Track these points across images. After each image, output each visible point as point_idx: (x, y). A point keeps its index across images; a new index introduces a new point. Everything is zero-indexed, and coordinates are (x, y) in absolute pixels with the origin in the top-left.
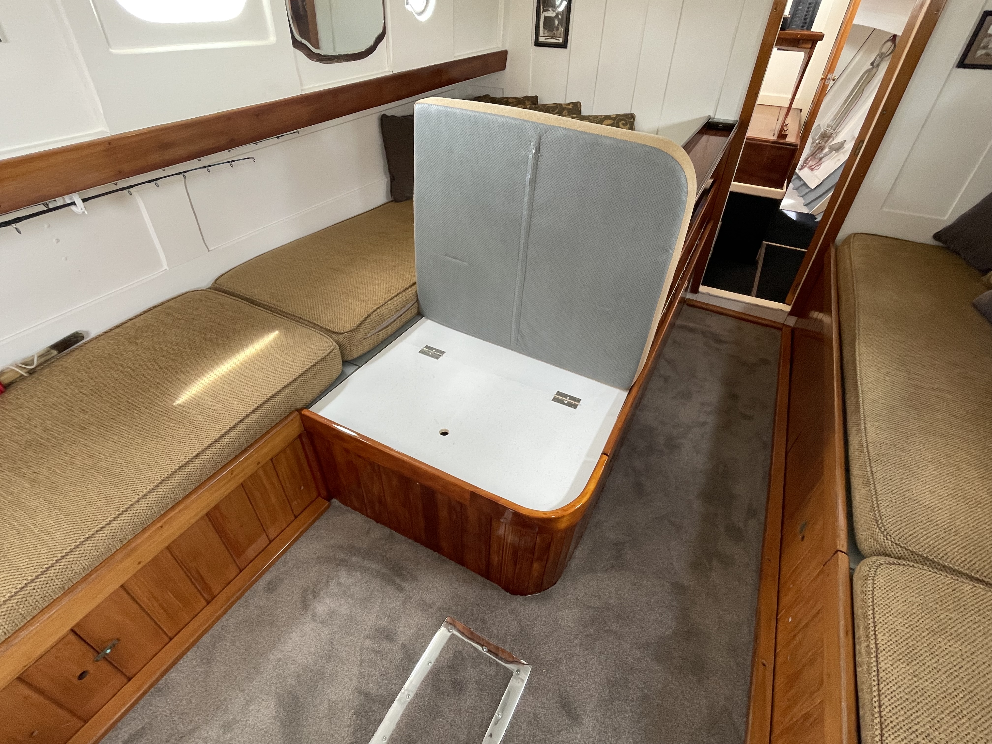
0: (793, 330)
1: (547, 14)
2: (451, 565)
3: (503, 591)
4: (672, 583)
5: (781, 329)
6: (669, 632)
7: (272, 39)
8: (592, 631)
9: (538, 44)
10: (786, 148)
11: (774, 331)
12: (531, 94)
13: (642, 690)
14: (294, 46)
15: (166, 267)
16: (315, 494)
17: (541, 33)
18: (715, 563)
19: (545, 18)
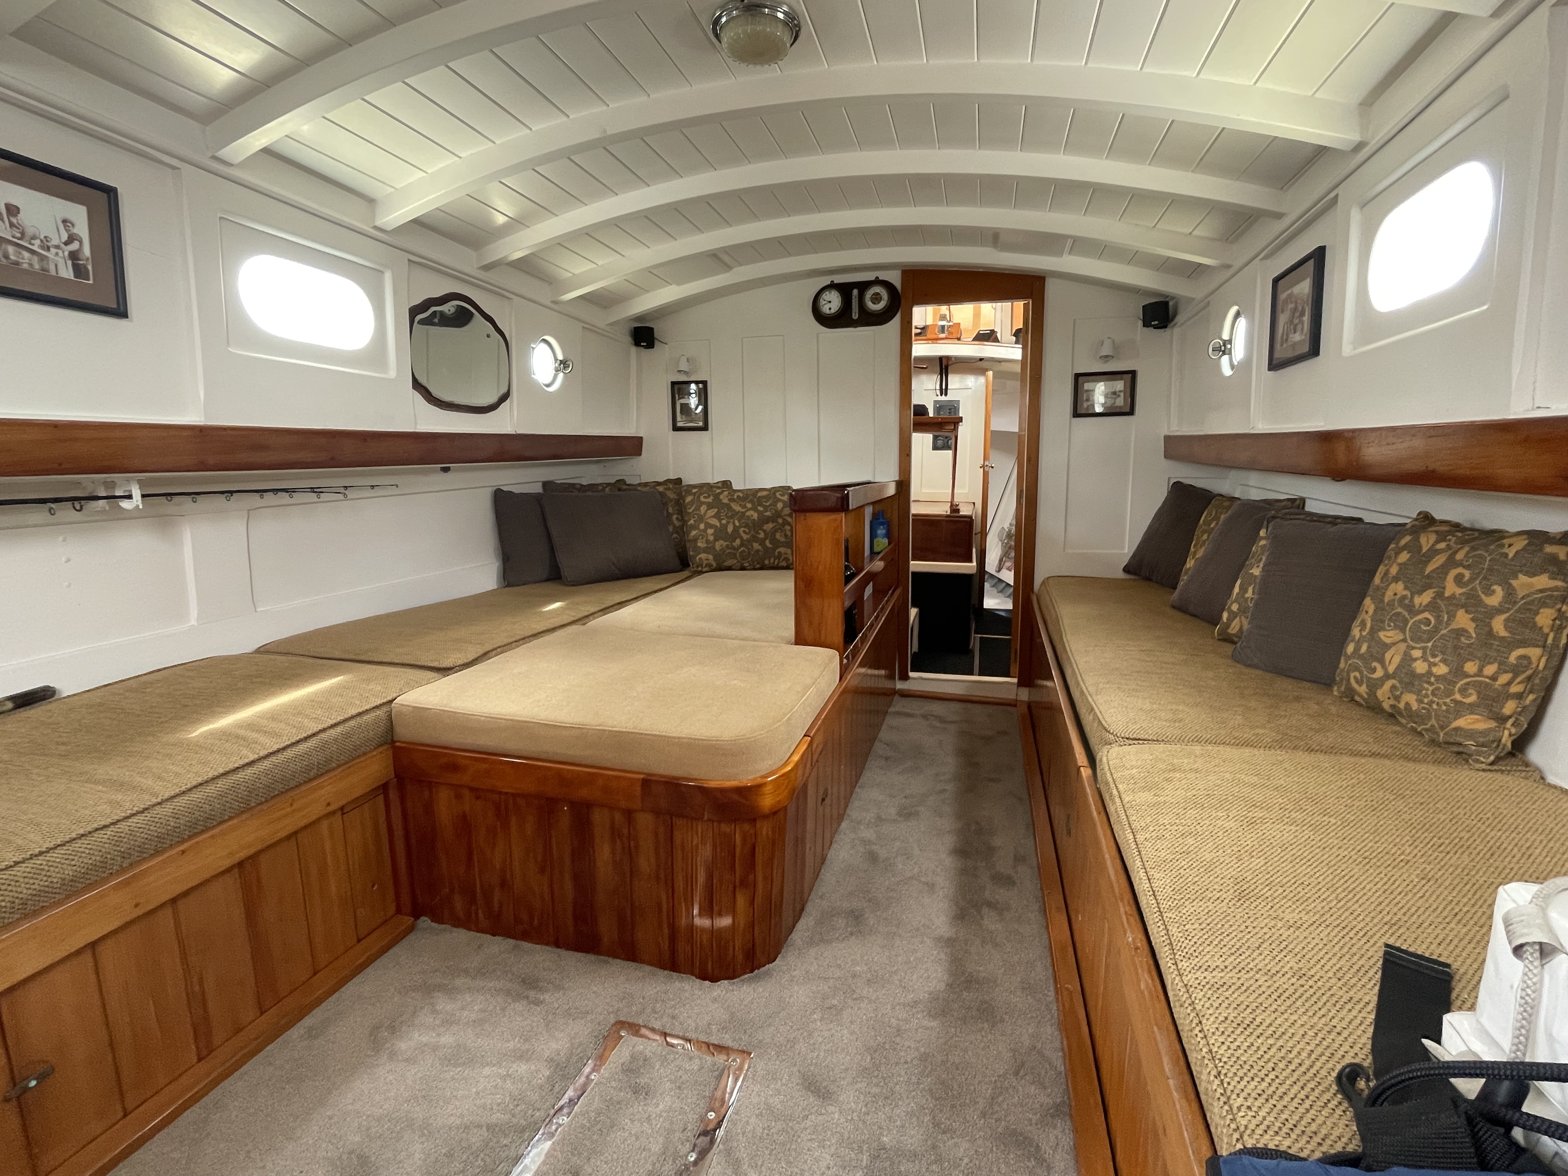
0: (1029, 705)
1: (683, 401)
2: (617, 965)
3: (698, 980)
4: (934, 939)
5: (1015, 706)
6: (942, 986)
7: (392, 374)
8: (835, 1002)
9: (676, 428)
10: (961, 521)
11: (1009, 708)
12: (673, 476)
13: (917, 1049)
14: (414, 388)
15: (193, 622)
16: (392, 909)
17: (679, 418)
18: (985, 910)
19: (682, 405)
